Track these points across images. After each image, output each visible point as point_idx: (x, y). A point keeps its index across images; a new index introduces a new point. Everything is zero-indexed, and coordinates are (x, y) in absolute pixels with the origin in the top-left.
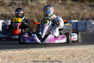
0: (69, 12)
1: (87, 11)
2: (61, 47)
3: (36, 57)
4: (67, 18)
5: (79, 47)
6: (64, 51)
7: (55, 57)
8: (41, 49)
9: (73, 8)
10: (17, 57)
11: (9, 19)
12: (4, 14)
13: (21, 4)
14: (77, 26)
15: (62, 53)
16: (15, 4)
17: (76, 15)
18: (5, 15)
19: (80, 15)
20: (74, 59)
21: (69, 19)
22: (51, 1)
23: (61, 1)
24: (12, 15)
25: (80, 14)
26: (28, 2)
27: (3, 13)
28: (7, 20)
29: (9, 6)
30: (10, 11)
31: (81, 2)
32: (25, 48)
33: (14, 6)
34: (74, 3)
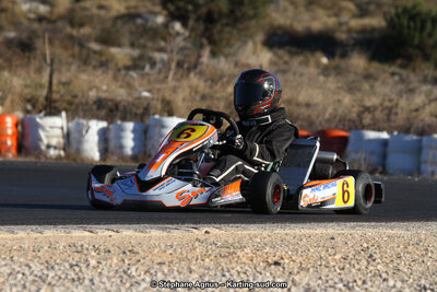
0: (355, 101)
1: (427, 102)
2: (323, 224)
3: (225, 256)
4: (347, 123)
5: (392, 228)
6: (333, 238)
7: (301, 259)
8: (245, 229)
9: (372, 87)
10: (156, 250)
11: (124, 119)
12: (107, 100)
13: (173, 65)
14: (384, 156)
15: (328, 244)
16: (153, 64)
17: (382, 111)
18: (111, 100)
19: (396, 114)
20: (371, 268)
21: (356, 128)
22: (286, 58)
23: (325, 60)
24: (136, 102)
25: (399, 111)
26: (199, 56)
27: (103, 95)
28: (119, 122)
29: (128, 68)
30: (129, 86)
31: (403, 66)
32: (183, 223)
33: (147, 68)
34: (375, 67)
